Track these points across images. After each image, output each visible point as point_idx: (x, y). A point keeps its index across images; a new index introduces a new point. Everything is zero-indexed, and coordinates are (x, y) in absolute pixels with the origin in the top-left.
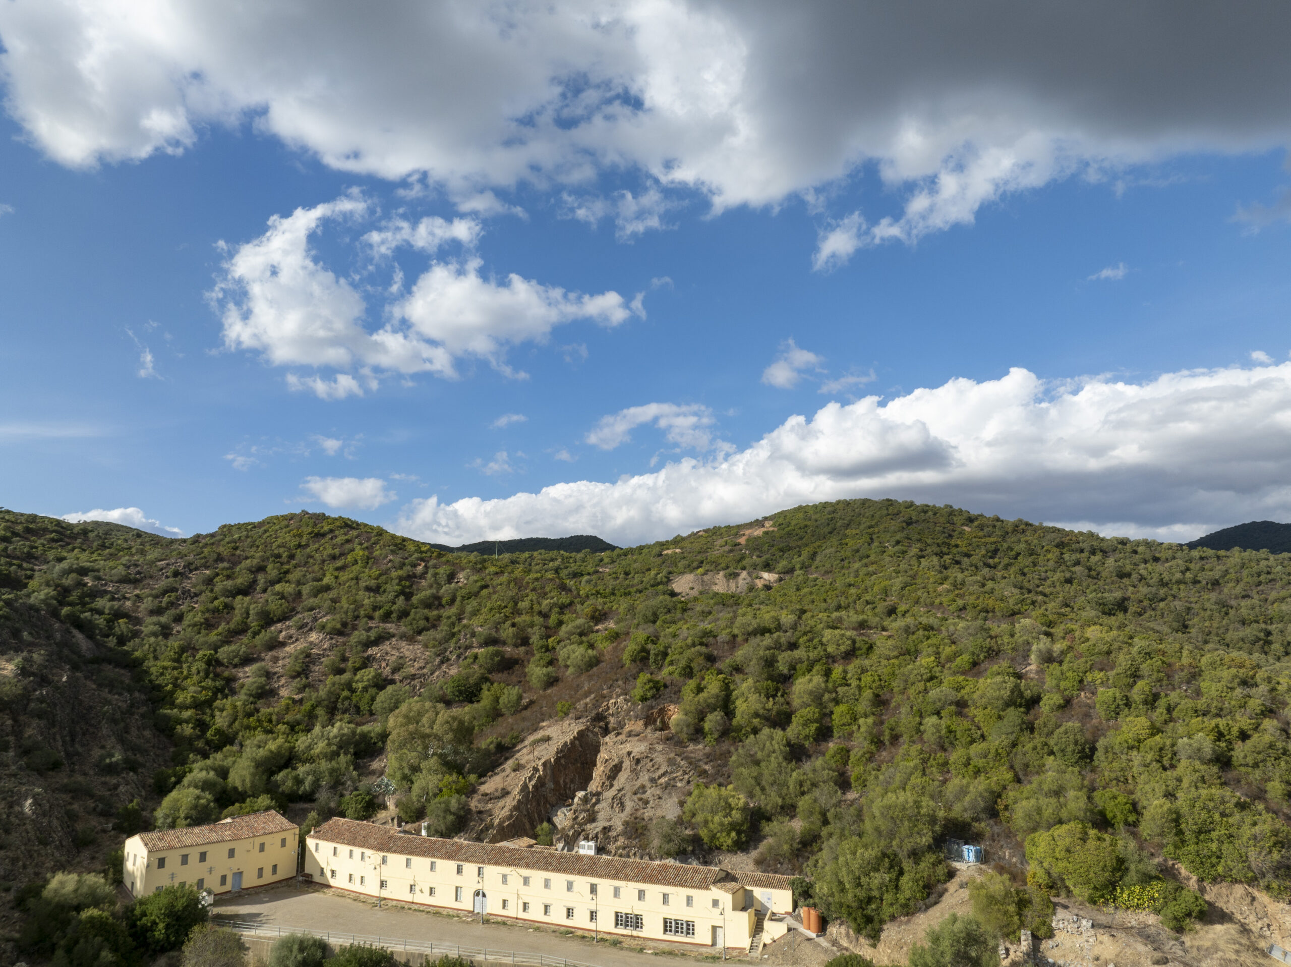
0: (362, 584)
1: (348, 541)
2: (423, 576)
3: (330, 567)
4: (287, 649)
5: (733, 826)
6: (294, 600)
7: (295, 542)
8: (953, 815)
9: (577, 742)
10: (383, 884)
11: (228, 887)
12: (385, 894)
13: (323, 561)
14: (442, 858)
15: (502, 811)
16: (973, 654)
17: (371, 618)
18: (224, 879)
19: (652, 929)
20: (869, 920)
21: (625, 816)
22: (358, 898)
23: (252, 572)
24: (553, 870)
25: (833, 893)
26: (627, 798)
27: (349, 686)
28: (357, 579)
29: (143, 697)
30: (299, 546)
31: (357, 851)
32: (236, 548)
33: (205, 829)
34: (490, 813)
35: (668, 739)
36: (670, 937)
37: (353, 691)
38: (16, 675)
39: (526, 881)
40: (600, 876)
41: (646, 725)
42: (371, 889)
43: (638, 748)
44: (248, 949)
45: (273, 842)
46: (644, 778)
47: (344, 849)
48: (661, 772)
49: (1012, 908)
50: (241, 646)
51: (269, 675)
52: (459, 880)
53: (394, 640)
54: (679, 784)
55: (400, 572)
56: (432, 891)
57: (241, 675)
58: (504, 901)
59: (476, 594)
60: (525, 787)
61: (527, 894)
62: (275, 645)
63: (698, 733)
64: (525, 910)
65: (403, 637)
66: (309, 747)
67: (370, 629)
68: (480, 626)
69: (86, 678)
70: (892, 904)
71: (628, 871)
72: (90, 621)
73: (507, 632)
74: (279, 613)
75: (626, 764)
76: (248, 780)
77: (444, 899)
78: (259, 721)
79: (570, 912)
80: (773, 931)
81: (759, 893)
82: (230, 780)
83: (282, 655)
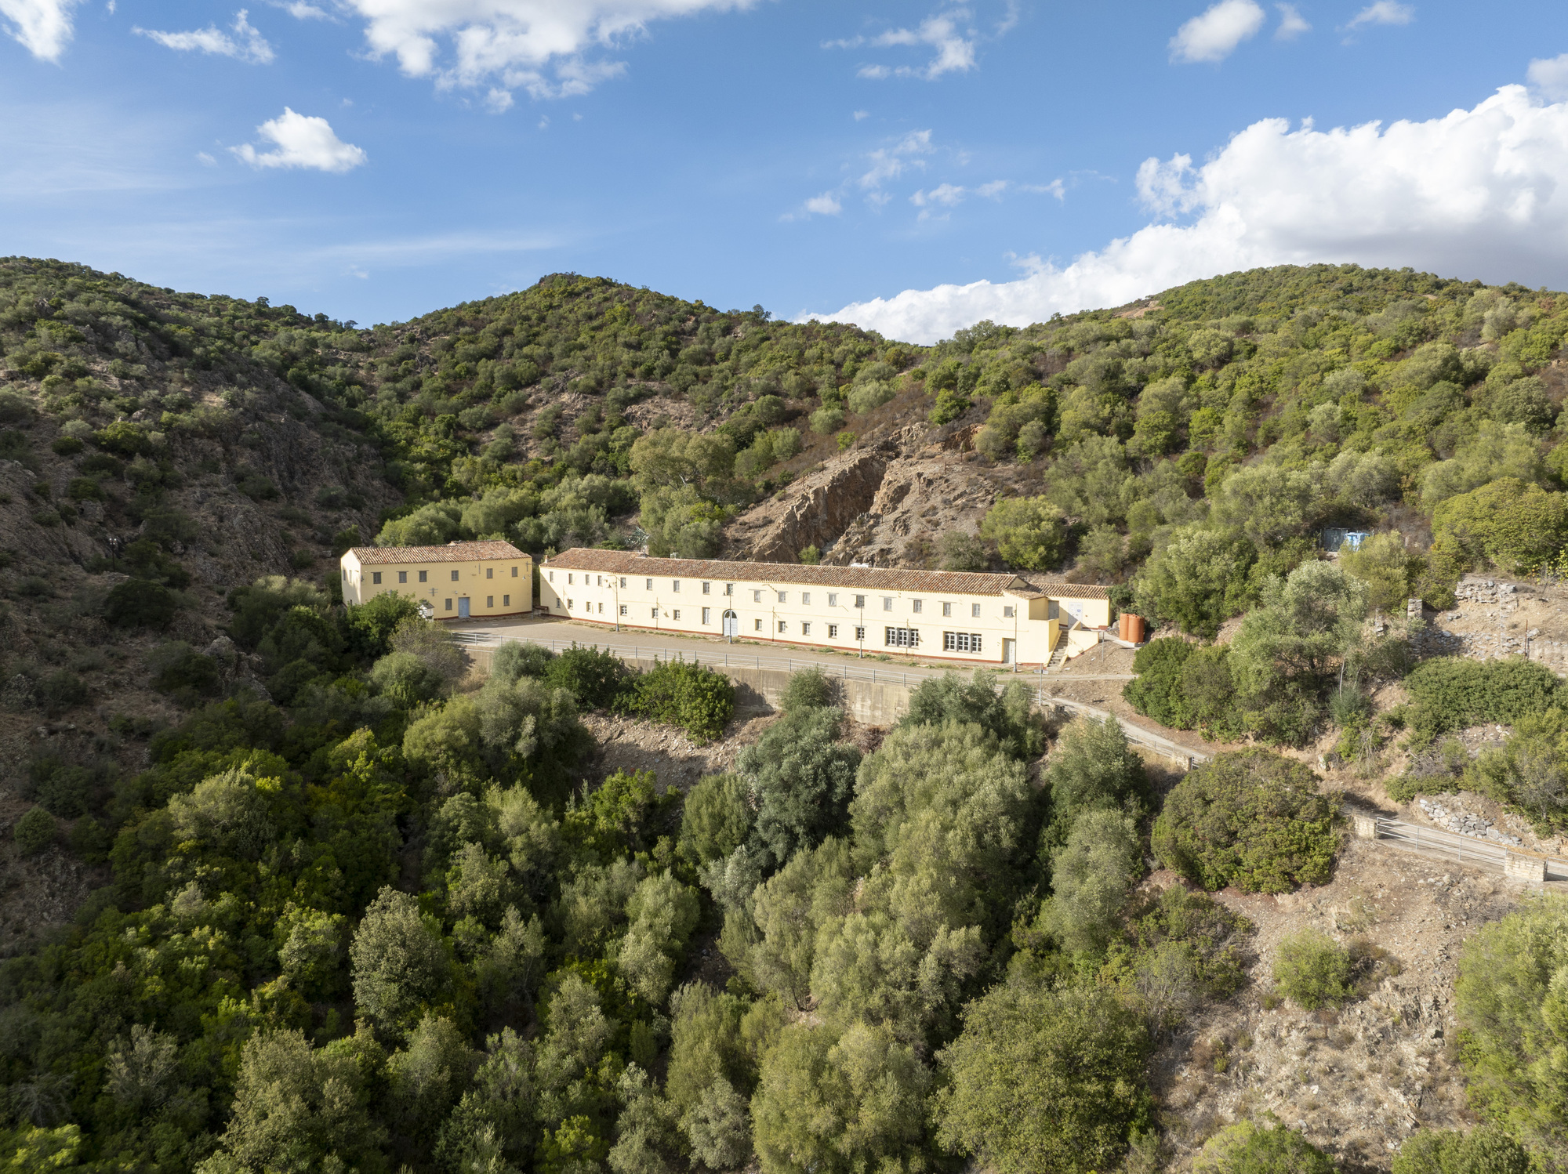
0: (621, 340)
1: (606, 299)
2: (693, 332)
3: (585, 328)
4: (537, 411)
5: (1041, 540)
6: (544, 363)
7: (546, 302)
8: (1336, 501)
9: (858, 472)
10: (623, 610)
11: (454, 612)
12: (624, 620)
13: (578, 322)
14: (686, 576)
15: (762, 539)
16: (1397, 339)
17: (630, 375)
18: (449, 603)
19: (930, 645)
20: (1204, 616)
21: (910, 538)
22: (595, 625)
23: (497, 336)
24: (813, 582)
25: (1158, 590)
26: (913, 520)
27: (604, 446)
28: (615, 336)
29: (373, 451)
30: (551, 307)
31: (593, 575)
32: (479, 312)
33: (425, 549)
34: (749, 541)
35: (970, 459)
36: (952, 653)
37: (608, 450)
38: (226, 407)
39: (782, 596)
40: (868, 586)
41: (944, 448)
42: (610, 616)
43: (930, 469)
44: (473, 661)
45: (502, 570)
46: (936, 500)
47: (579, 575)
48: (957, 493)
49: (1399, 572)
50: (486, 409)
51: (515, 438)
52: (706, 600)
53: (657, 399)
54: (980, 505)
55: (666, 328)
56: (676, 614)
57: (485, 439)
58: (758, 621)
59: (755, 348)
60: (791, 516)
61: (785, 611)
62: (521, 408)
63: (1008, 451)
64: (781, 630)
65: (667, 394)
66: (555, 500)
67: (629, 386)
68: (756, 377)
69: (309, 427)
70: (1236, 596)
71: (903, 581)
72: (319, 384)
73: (790, 380)
74: (526, 375)
75: (915, 486)
76: (481, 520)
77: (690, 622)
78: (501, 477)
79: (832, 630)
80: (1080, 643)
81: (1066, 604)
82: (462, 522)
83: (529, 417)
